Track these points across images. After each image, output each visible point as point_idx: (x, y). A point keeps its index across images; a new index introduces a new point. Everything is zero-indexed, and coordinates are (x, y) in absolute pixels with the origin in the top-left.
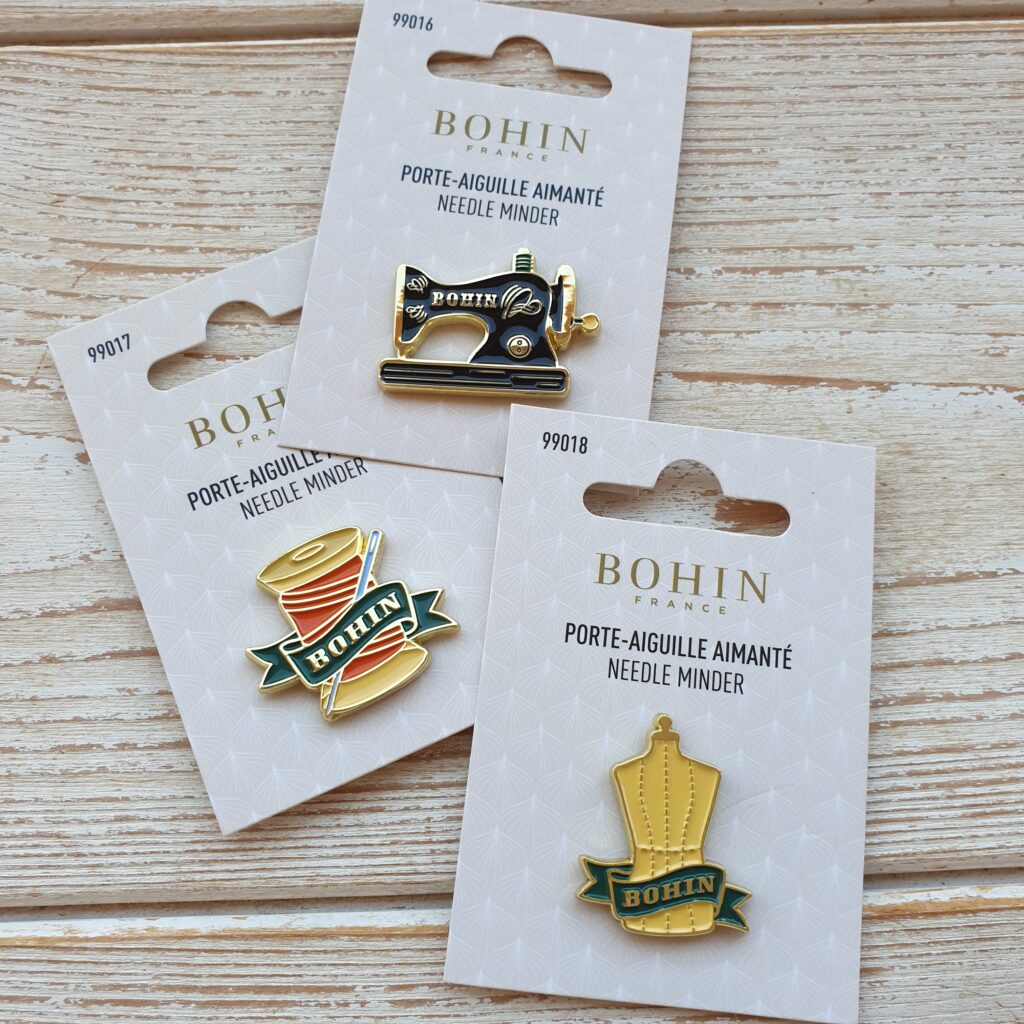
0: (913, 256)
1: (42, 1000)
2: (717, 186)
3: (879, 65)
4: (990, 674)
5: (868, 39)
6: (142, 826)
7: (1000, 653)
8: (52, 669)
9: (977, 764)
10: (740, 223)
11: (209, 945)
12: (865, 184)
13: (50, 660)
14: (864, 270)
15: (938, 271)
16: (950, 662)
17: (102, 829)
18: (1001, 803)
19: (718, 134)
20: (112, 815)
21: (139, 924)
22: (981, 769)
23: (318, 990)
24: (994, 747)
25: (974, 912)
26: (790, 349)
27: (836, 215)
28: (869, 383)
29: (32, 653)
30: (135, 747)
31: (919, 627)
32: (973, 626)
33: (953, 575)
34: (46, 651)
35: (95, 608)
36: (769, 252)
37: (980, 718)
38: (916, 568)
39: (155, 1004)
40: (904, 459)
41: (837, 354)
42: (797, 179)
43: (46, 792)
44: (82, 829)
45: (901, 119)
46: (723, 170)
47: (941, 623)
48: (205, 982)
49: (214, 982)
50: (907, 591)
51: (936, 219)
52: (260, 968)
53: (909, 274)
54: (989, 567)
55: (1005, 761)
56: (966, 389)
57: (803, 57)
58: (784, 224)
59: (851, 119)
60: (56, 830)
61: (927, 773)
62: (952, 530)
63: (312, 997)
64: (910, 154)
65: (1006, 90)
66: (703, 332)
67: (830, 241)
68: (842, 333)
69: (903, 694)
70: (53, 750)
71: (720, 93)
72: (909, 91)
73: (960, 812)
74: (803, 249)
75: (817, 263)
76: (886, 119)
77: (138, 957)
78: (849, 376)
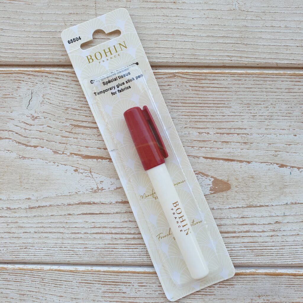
0: (260, 131)
1: (72, 282)
2: (216, 113)
3: (258, 83)
4: (264, 227)
5: (256, 76)
6: (90, 249)
7: (266, 223)
8: (70, 216)
9: (258, 246)
10: (221, 122)
11: (103, 273)
12: (251, 113)
13: (70, 214)
14: (248, 134)
15: (265, 135)
16: (256, 224)
17: (82, 250)
18: (262, 254)
19: (218, 99)
20: (83, 247)
21: (89, 268)
22: (259, 247)
23: (124, 283)
24: (263, 242)
25: (254, 275)
26: (229, 153)
27: (243, 120)
28: (246, 161)
29: (66, 213)
30: (88, 233)
31: (250, 216)
32: (262, 217)
33: (259, 205)
34: (69, 212)
35: (79, 204)
36: (227, 129)
37: (260, 236)
38: (251, 204)
39: (93, 284)
40: (252, 179)
41: (239, 154)
42: (235, 111)
43: (70, 242)
44: (78, 250)
45: (262, 97)
46: (218, 108)
47: (255, 216)
48: (102, 280)
49: (104, 280)
50: (248, 208)
51: (266, 122)
52: (113, 278)
53: (258, 136)
54: (267, 204)
55: (264, 245)
56: (267, 164)
57: (240, 80)
58: (231, 122)
59: (250, 97)
60: (72, 249)
61: (248, 247)
62: (260, 196)
63: (123, 284)
64: (263, 106)
65: (287, 91)
66: (210, 148)
67: (241, 127)
68: (241, 149)
69: (245, 230)
70: (71, 233)
71: (220, 89)
72: (264, 90)
73: (254, 255)
74: (235, 129)
75: (238, 132)
76: (258, 97)
77: (90, 275)
78: (241, 159)
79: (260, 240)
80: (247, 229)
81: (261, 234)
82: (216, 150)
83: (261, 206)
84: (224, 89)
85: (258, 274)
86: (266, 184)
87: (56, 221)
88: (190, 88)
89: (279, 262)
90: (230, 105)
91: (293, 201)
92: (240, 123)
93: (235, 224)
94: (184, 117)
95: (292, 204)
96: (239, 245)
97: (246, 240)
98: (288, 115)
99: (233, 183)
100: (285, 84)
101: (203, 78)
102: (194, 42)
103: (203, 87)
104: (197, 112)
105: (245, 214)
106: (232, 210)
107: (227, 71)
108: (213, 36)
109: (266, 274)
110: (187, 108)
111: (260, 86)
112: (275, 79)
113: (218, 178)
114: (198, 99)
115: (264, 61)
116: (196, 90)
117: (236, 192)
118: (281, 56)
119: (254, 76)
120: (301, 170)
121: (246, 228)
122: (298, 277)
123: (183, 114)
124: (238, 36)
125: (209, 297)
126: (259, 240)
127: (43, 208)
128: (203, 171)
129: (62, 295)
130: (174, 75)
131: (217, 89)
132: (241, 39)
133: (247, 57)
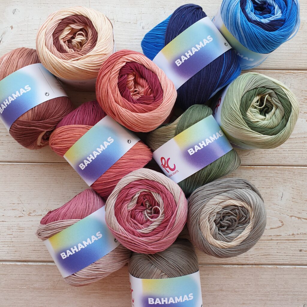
87: (299, 145)
127: (292, 139)
129: (303, 180)
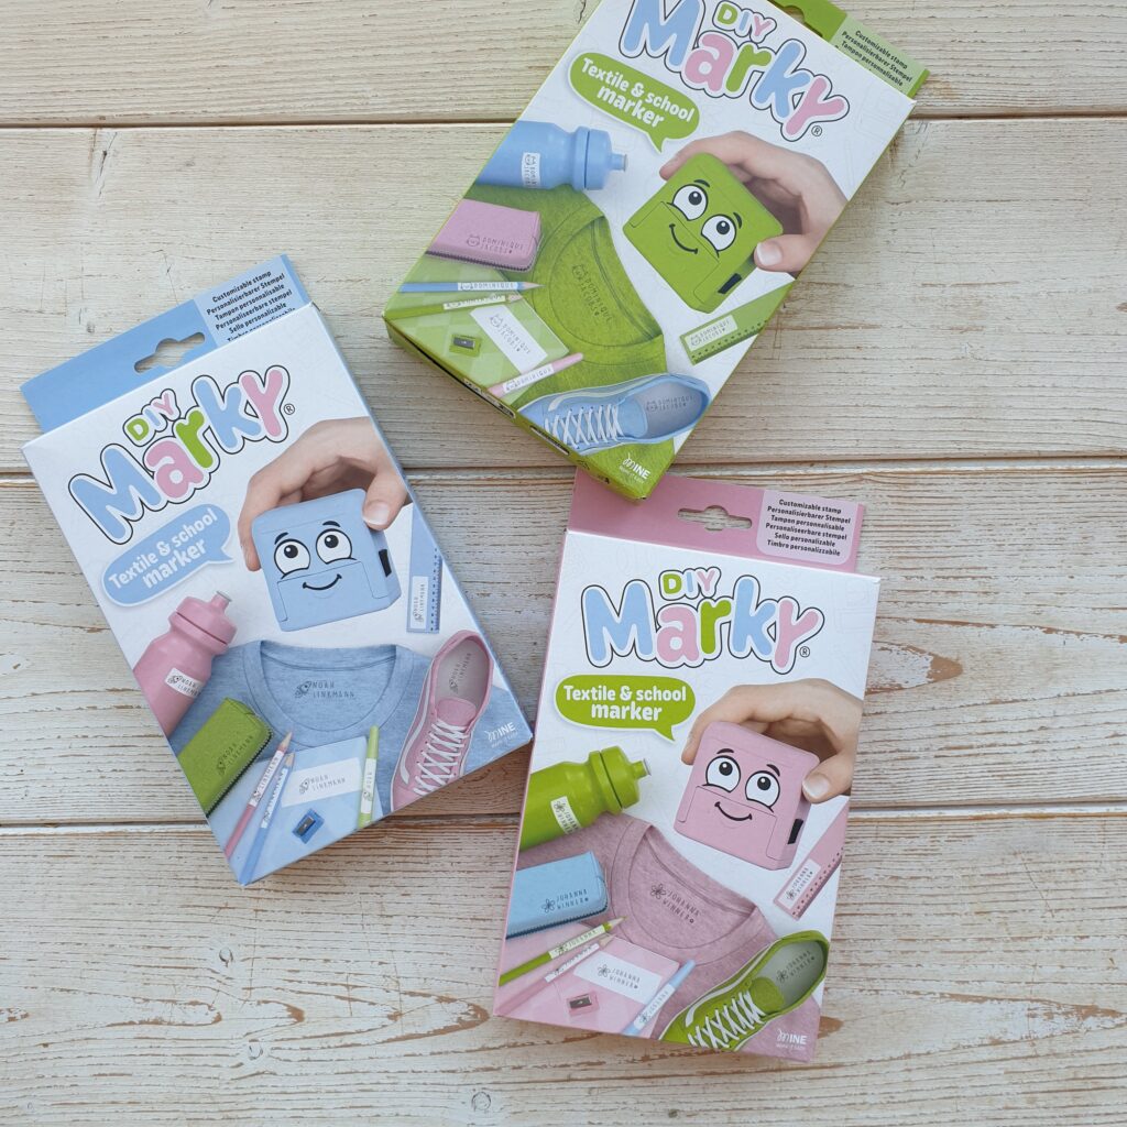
79: (1015, 759)
80: (993, 741)
81: (1016, 748)
82: (936, 606)
83: (1014, 701)
84: (948, 501)
85: (1012, 817)
86: (1022, 663)
88: (890, 500)
89: (1047, 796)
90: (958, 528)
91: (1070, 692)
92: (976, 558)
93: (970, 734)
94: (878, 550)
95: (1068, 695)
96: (978, 769)
97: (991, 760)
98: (1059, 542)
99: (967, 663)
100: (1053, 488)
101: (912, 481)
102: (895, 418)
103: (911, 497)
104: (902, 542)
105: (989, 715)
106: (966, 709)
107: (952, 467)
108: (926, 407)
109: (1027, 816)
110: (885, 534)
111: (1009, 494)
112: (1036, 480)
113: (941, 655)
114: (903, 518)
115: (1018, 448)
116: (899, 503)
117: (972, 678)
118: (1046, 439)
119: (999, 475)
120: (1081, 637)
121: (990, 739)
122: (1080, 819)
123: (879, 544)
124: (970, 404)
125: (931, 858)
126: (1012, 760)
128: (914, 644)
130: (860, 478)
131: (935, 501)
132: (977, 410)
133: (987, 443)
